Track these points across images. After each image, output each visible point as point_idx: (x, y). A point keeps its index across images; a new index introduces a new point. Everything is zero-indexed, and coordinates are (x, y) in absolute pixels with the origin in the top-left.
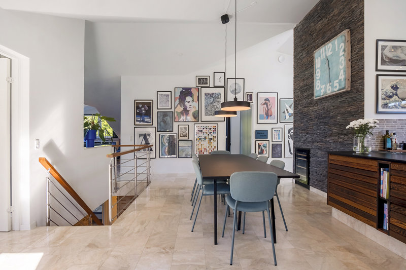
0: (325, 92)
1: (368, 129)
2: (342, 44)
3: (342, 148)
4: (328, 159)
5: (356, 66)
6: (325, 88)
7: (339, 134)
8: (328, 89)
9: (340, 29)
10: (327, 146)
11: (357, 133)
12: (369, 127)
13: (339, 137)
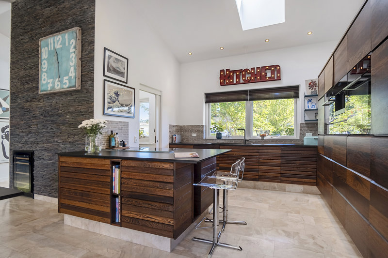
0: (53, 88)
1: (99, 129)
2: (73, 41)
3: (72, 148)
4: (59, 161)
5: (86, 67)
6: (53, 83)
7: (68, 134)
8: (56, 84)
9: (70, 24)
10: (56, 147)
11: (89, 132)
12: (100, 126)
13: (69, 137)
